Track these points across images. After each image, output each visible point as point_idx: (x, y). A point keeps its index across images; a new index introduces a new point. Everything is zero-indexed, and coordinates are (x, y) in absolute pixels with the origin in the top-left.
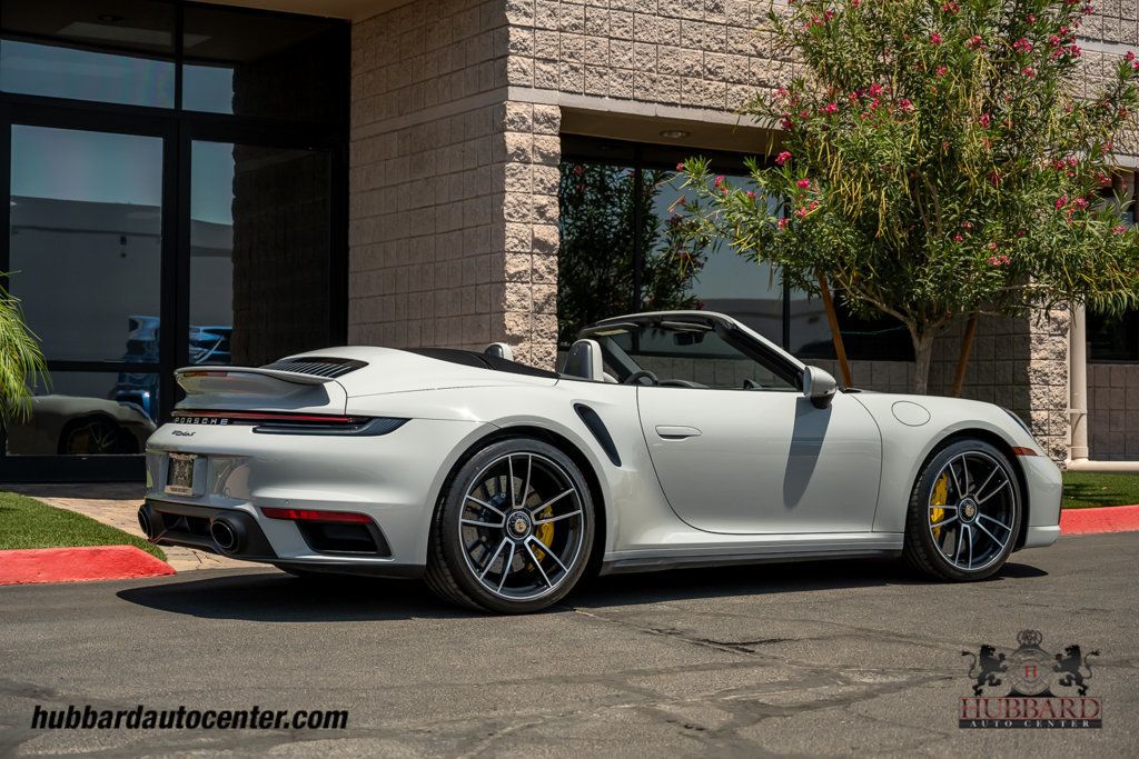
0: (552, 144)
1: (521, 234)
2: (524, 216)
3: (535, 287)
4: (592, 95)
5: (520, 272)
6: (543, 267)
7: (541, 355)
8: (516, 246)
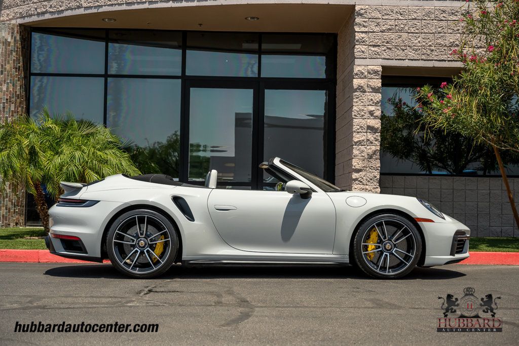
0: (378, 83)
1: (361, 124)
2: (363, 116)
3: (368, 147)
4: (398, 60)
5: (360, 141)
6: (372, 138)
7: (371, 178)
8: (358, 129)
